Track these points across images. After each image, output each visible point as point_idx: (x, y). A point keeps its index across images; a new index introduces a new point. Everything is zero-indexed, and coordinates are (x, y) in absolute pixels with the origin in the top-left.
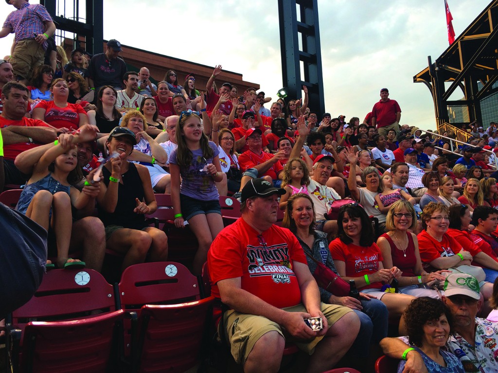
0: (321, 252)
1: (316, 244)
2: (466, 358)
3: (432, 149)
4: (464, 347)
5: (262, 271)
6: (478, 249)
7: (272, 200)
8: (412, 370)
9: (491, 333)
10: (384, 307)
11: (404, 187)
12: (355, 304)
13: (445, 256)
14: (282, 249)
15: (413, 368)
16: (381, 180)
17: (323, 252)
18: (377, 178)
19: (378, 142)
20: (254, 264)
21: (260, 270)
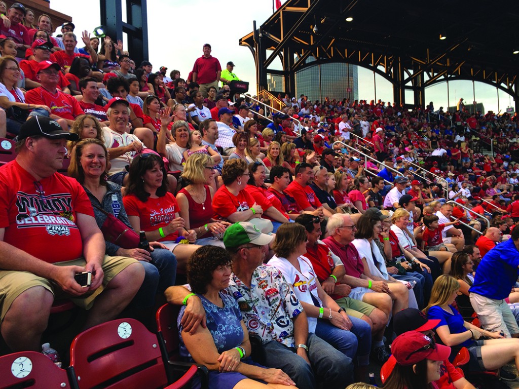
0: (113, 205)
1: (108, 197)
2: (242, 299)
3: (246, 111)
4: (242, 290)
5: (34, 222)
6: (270, 203)
7: (58, 144)
8: (191, 314)
9: (265, 276)
10: (173, 257)
11: (213, 144)
12: (144, 255)
13: (240, 210)
14: (63, 199)
15: (192, 312)
16: (190, 135)
17: (116, 205)
18: (187, 133)
19: (195, 98)
20: (25, 213)
21: (31, 220)
